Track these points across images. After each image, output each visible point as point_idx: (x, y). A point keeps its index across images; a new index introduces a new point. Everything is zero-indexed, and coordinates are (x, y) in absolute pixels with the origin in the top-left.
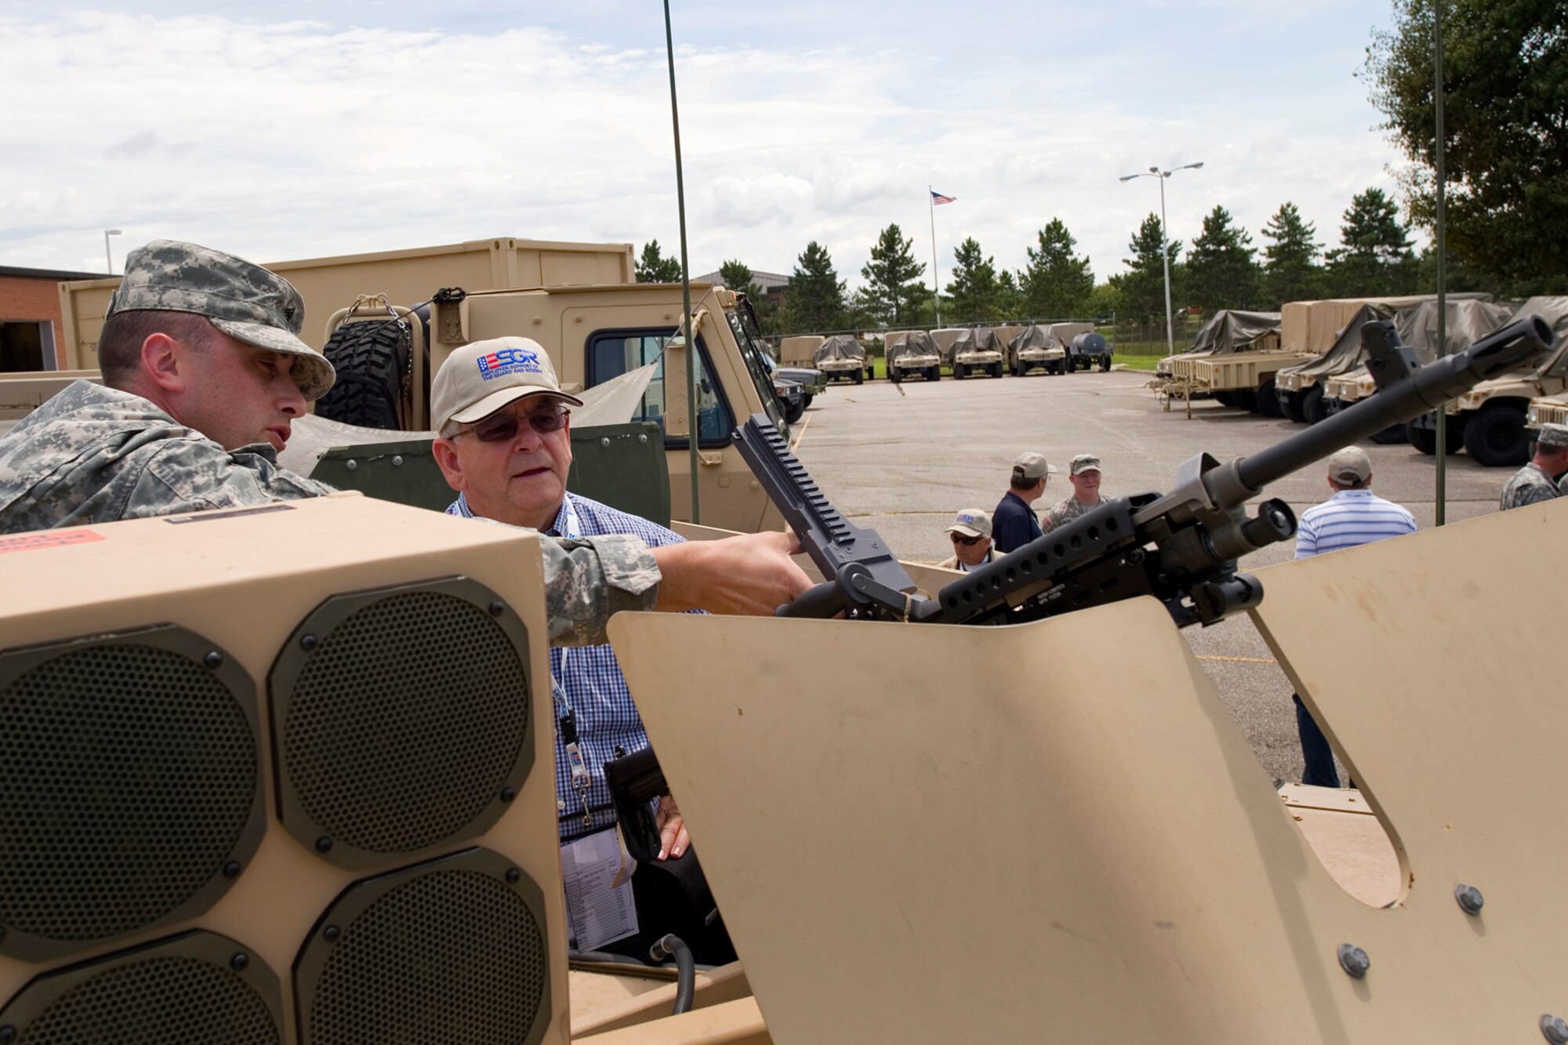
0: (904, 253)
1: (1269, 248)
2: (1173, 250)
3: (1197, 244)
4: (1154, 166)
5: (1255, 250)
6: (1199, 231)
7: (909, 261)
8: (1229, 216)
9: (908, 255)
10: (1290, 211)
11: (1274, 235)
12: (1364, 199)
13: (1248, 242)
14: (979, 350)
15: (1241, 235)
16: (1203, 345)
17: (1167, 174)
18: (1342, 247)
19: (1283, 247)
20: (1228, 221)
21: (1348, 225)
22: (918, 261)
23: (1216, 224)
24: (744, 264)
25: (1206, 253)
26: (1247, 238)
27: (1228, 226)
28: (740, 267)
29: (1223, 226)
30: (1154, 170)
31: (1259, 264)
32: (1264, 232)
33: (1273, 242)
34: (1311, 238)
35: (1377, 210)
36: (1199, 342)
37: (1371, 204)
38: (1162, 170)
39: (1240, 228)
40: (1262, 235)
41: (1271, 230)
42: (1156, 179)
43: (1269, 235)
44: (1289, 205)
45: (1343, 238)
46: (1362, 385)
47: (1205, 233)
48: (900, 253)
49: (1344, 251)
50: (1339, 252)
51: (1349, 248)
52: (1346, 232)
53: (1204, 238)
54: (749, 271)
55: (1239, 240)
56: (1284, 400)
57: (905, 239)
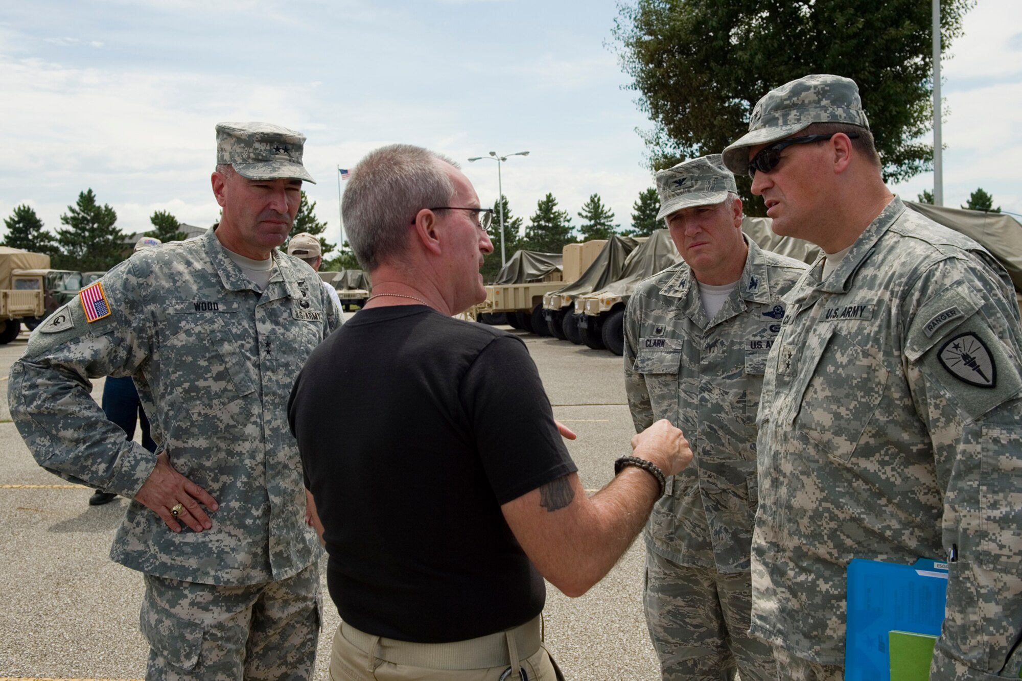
0: (309, 213)
1: (583, 226)
2: (516, 225)
3: (534, 220)
4: (493, 151)
5: (573, 228)
6: (534, 211)
7: (312, 220)
8: (556, 202)
9: (312, 215)
10: (596, 199)
11: (586, 217)
12: (646, 195)
13: (568, 221)
14: (350, 288)
15: (564, 216)
16: (504, 279)
17: (504, 159)
18: (632, 229)
19: (591, 226)
20: (555, 205)
21: (636, 213)
22: (320, 221)
23: (547, 206)
24: (172, 214)
25: (540, 227)
26: (568, 218)
27: (555, 209)
28: (169, 216)
29: (552, 209)
30: (493, 154)
31: (576, 238)
32: (580, 214)
33: (587, 222)
34: (611, 221)
35: (655, 203)
36: (501, 277)
37: (651, 199)
38: (499, 155)
39: (564, 211)
40: (578, 216)
41: (584, 214)
42: (494, 161)
43: (583, 217)
44: (596, 196)
45: (633, 222)
46: (602, 301)
47: (538, 212)
48: (306, 213)
49: (634, 231)
50: (630, 232)
51: (637, 230)
52: (635, 218)
53: (538, 216)
54: (176, 222)
55: (562, 219)
56: (548, 318)
57: (310, 203)
